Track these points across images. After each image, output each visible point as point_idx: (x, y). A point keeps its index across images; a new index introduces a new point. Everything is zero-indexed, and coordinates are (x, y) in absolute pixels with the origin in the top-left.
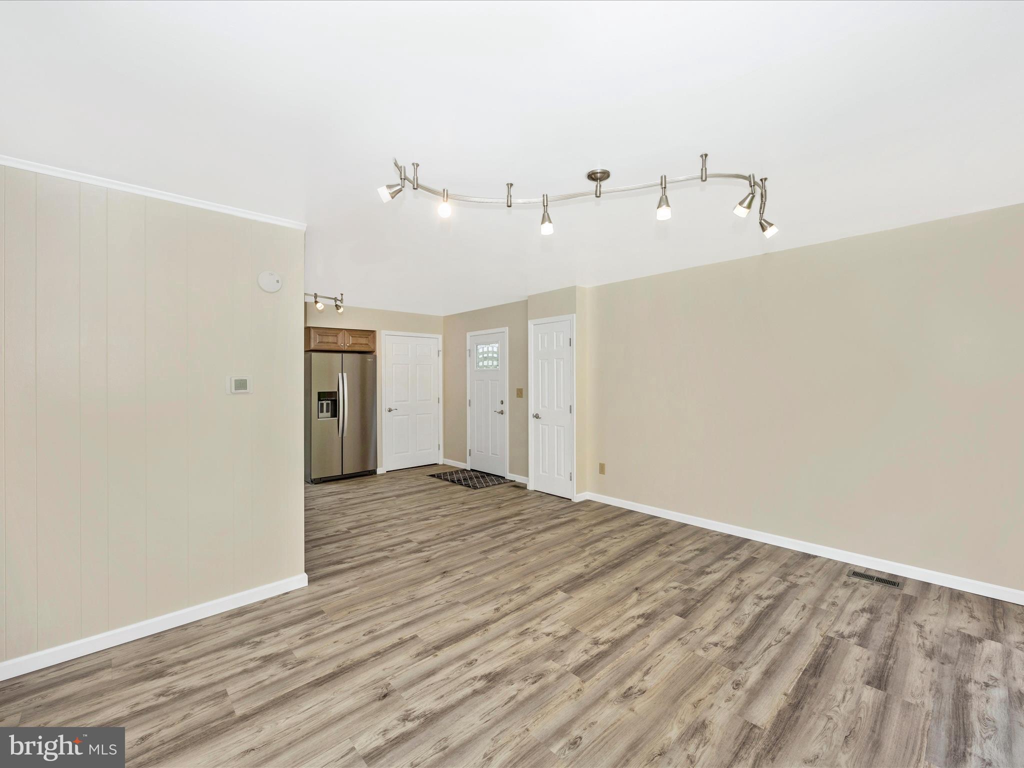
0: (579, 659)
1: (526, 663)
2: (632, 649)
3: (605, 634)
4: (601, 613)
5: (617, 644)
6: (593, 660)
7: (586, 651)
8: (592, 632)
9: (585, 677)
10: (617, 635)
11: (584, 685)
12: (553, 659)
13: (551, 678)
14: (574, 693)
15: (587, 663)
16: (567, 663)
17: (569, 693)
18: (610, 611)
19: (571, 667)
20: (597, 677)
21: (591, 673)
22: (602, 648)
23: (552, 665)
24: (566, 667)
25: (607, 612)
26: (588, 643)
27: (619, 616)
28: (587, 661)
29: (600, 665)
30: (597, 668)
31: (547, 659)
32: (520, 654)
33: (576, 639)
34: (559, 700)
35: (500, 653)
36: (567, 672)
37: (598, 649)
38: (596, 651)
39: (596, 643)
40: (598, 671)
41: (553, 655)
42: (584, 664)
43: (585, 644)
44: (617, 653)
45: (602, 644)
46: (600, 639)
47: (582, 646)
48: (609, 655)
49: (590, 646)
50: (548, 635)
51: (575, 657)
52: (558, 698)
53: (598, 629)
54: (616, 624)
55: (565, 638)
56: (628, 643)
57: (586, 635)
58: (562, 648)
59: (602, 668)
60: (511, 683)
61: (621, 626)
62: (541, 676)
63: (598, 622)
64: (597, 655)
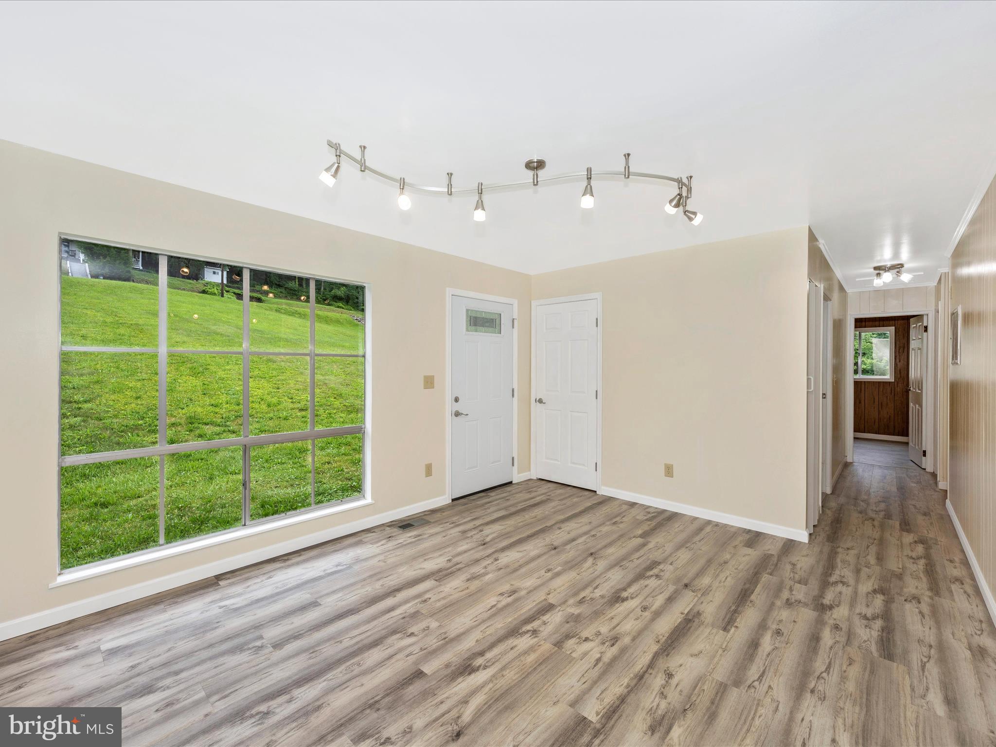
0: (550, 617)
1: (597, 611)
2: (500, 626)
3: (523, 642)
4: (526, 673)
5: (514, 632)
6: (538, 616)
7: (545, 623)
8: (538, 644)
9: (544, 603)
10: (512, 642)
11: (545, 597)
12: (574, 615)
13: (571, 601)
14: (552, 592)
15: (543, 613)
16: (561, 613)
17: (556, 592)
18: (514, 678)
19: (557, 609)
20: (535, 603)
21: (539, 606)
22: (529, 627)
23: (576, 611)
24: (562, 609)
25: (519, 675)
26: (543, 631)
27: (503, 668)
28: (543, 615)
29: (531, 613)
30: (535, 609)
31: (579, 615)
32: (607, 618)
33: (556, 636)
34: (562, 588)
35: (625, 618)
36: (559, 606)
37: (532, 626)
38: (535, 624)
39: (535, 632)
40: (534, 607)
41: (576, 619)
42: (546, 612)
43: (546, 631)
44: (515, 622)
45: (528, 631)
46: (531, 636)
47: (550, 628)
48: (523, 621)
49: (541, 629)
50: (586, 639)
51: (554, 619)
52: (564, 589)
53: (532, 649)
54: (511, 655)
55: (568, 637)
56: (501, 632)
57: (545, 640)
58: (568, 625)
59: (530, 610)
60: (602, 597)
61: (505, 653)
62: (581, 602)
63: (531, 658)
64: (534, 620)
